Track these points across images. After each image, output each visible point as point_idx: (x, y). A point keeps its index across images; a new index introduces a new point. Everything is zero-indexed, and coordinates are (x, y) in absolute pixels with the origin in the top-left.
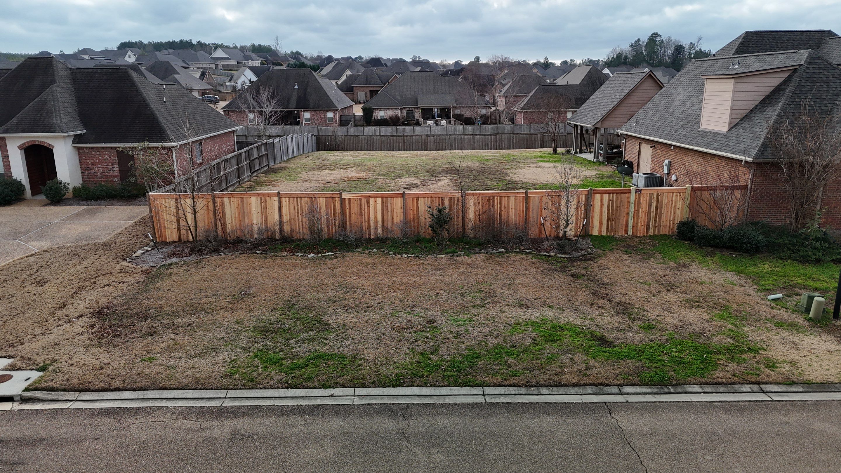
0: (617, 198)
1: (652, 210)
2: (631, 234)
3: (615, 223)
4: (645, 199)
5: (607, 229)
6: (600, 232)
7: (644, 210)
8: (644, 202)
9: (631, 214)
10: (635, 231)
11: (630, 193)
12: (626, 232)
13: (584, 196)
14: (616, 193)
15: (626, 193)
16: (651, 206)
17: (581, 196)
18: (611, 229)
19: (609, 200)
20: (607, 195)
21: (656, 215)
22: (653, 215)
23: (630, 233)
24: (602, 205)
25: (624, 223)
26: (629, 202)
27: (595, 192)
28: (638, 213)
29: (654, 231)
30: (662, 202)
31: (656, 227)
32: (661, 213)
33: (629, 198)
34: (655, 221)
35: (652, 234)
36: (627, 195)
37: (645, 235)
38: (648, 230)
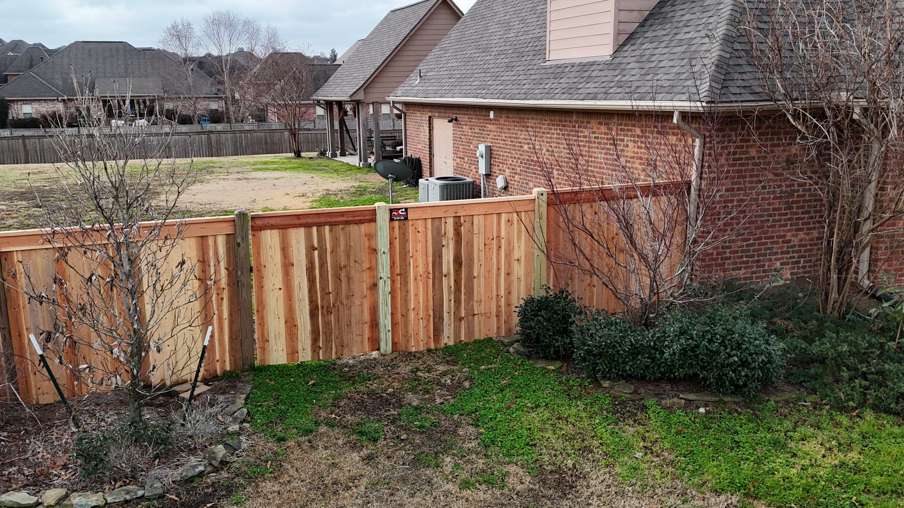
0: (335, 240)
1: (445, 271)
2: (389, 349)
3: (338, 320)
4: (420, 236)
5: (315, 340)
6: (293, 352)
7: (421, 270)
8: (420, 246)
9: (384, 288)
10: (401, 339)
11: (373, 220)
12: (375, 343)
13: (221, 240)
14: (331, 224)
15: (361, 222)
16: (440, 257)
17: (211, 241)
18: (328, 341)
19: (311, 249)
20: (302, 230)
21: (457, 282)
22: (448, 284)
23: (386, 346)
24: (287, 266)
25: (367, 316)
26: (374, 251)
27: (259, 222)
28: (405, 282)
29: (457, 332)
30: (470, 244)
31: (461, 319)
32: (471, 277)
33: (371, 237)
34: (457, 301)
35: (451, 343)
36: (364, 228)
37: (433, 347)
38: (438, 332)
